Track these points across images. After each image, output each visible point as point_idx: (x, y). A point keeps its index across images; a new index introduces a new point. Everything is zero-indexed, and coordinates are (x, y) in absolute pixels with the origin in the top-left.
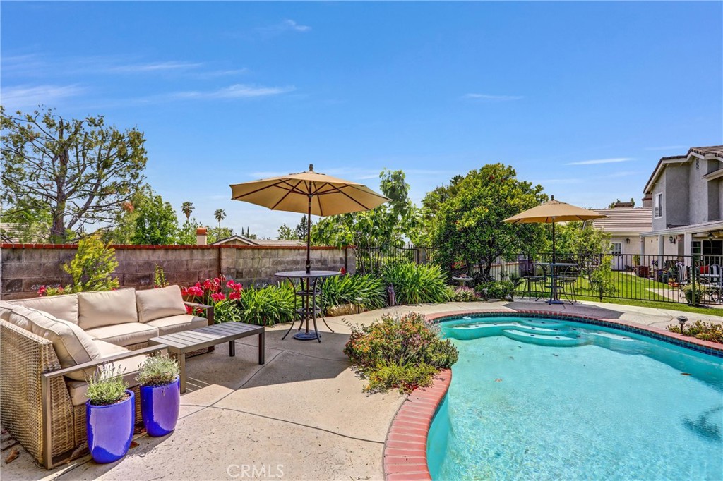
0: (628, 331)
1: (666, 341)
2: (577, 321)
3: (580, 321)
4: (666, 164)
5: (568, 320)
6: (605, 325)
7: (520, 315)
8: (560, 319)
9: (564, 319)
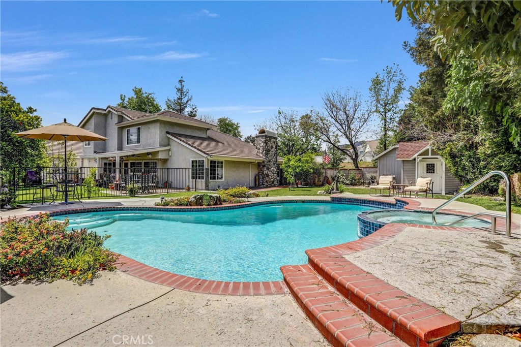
0: (134, 210)
1: (157, 211)
2: (101, 211)
3: (103, 211)
4: (94, 112)
5: (94, 211)
6: (120, 210)
7: (55, 214)
8: (88, 212)
9: (90, 212)
